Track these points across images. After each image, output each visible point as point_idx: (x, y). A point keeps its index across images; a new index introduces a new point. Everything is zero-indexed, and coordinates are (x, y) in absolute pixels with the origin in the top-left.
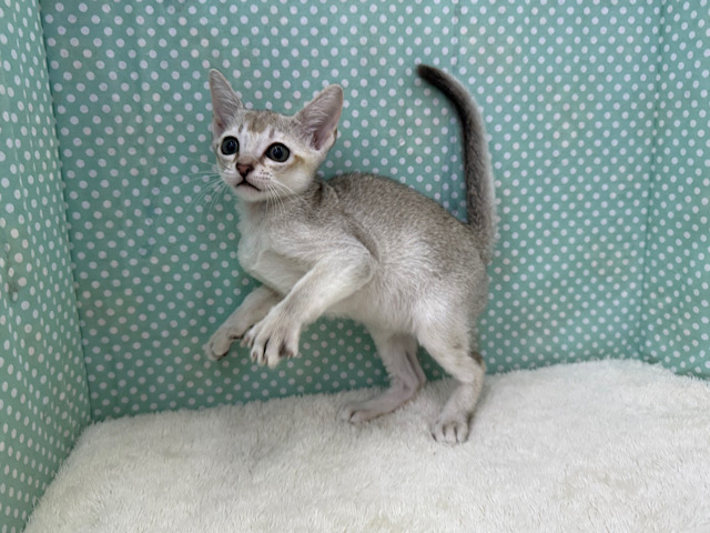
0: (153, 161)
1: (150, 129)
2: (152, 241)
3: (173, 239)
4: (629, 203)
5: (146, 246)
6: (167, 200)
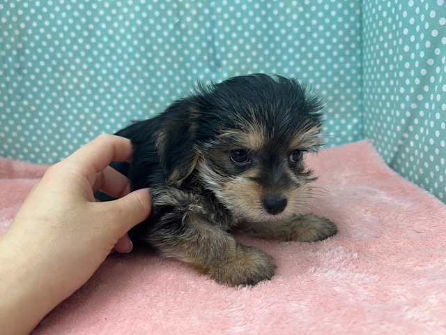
0: (19, 39)
1: (15, 19)
2: (23, 91)
3: (35, 89)
4: (348, 58)
5: (20, 94)
6: (30, 64)
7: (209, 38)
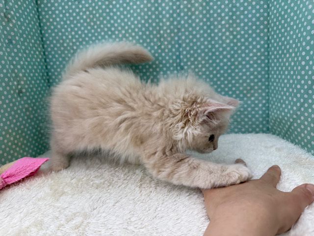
7: (178, 53)
